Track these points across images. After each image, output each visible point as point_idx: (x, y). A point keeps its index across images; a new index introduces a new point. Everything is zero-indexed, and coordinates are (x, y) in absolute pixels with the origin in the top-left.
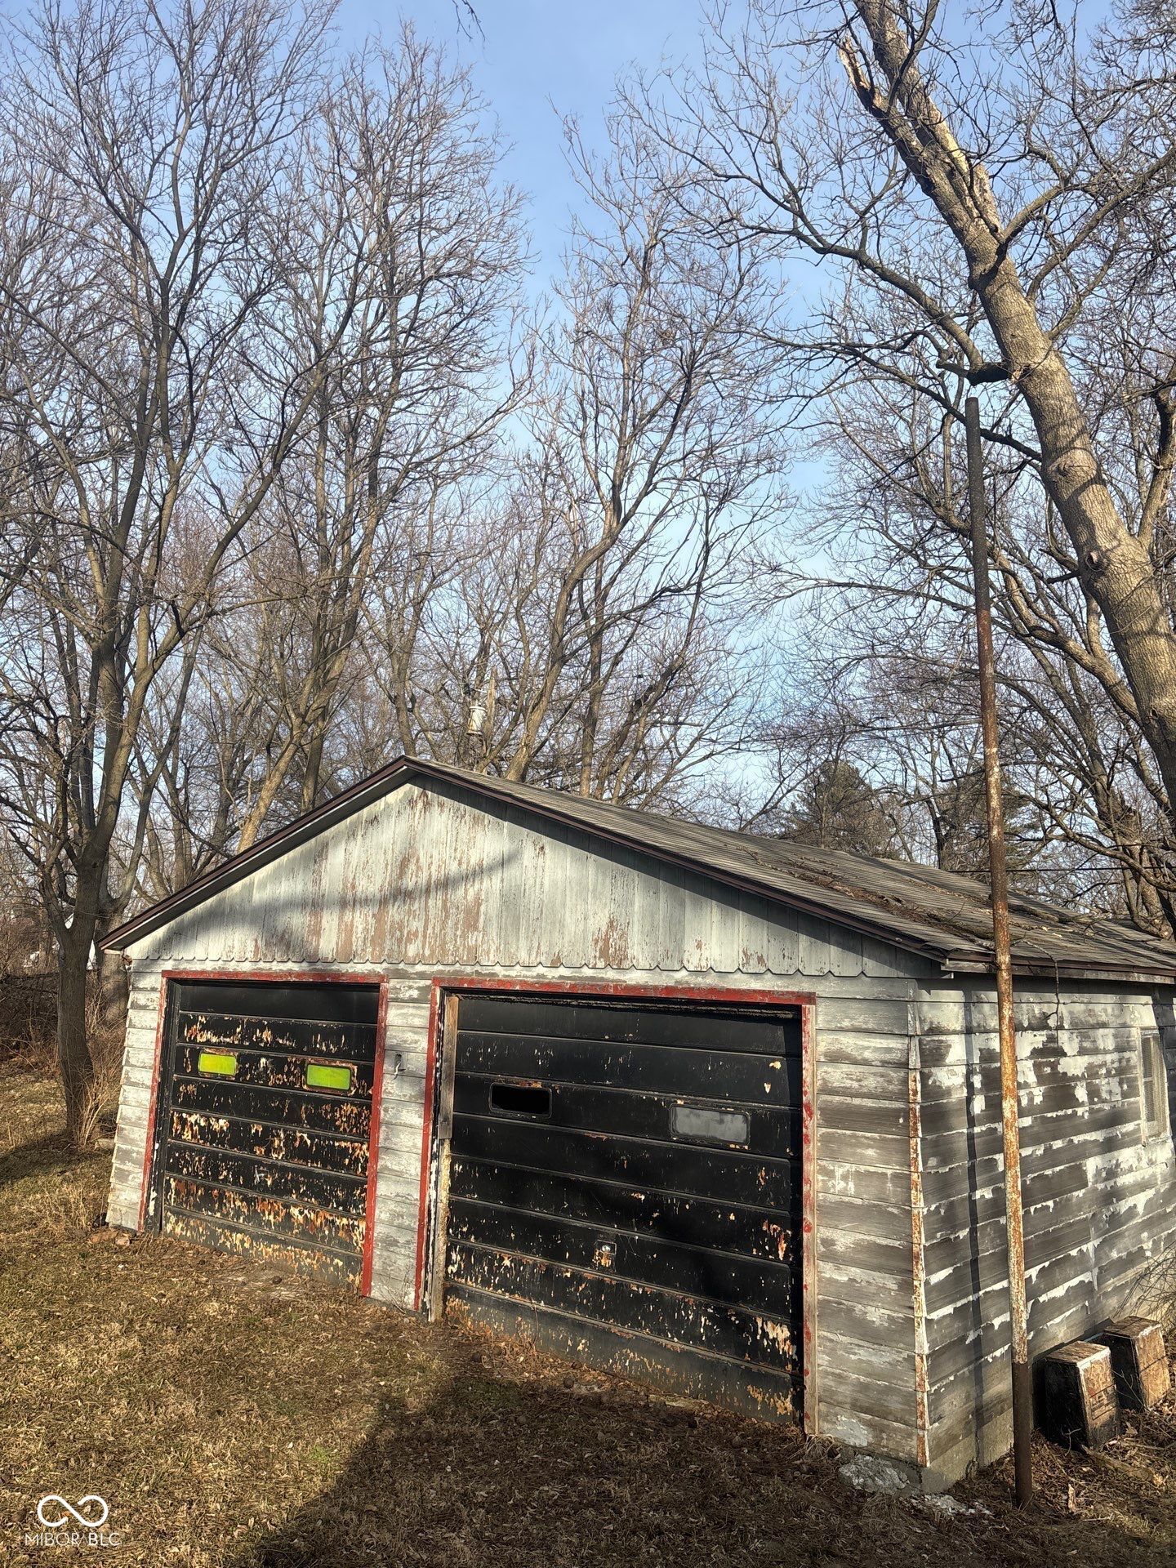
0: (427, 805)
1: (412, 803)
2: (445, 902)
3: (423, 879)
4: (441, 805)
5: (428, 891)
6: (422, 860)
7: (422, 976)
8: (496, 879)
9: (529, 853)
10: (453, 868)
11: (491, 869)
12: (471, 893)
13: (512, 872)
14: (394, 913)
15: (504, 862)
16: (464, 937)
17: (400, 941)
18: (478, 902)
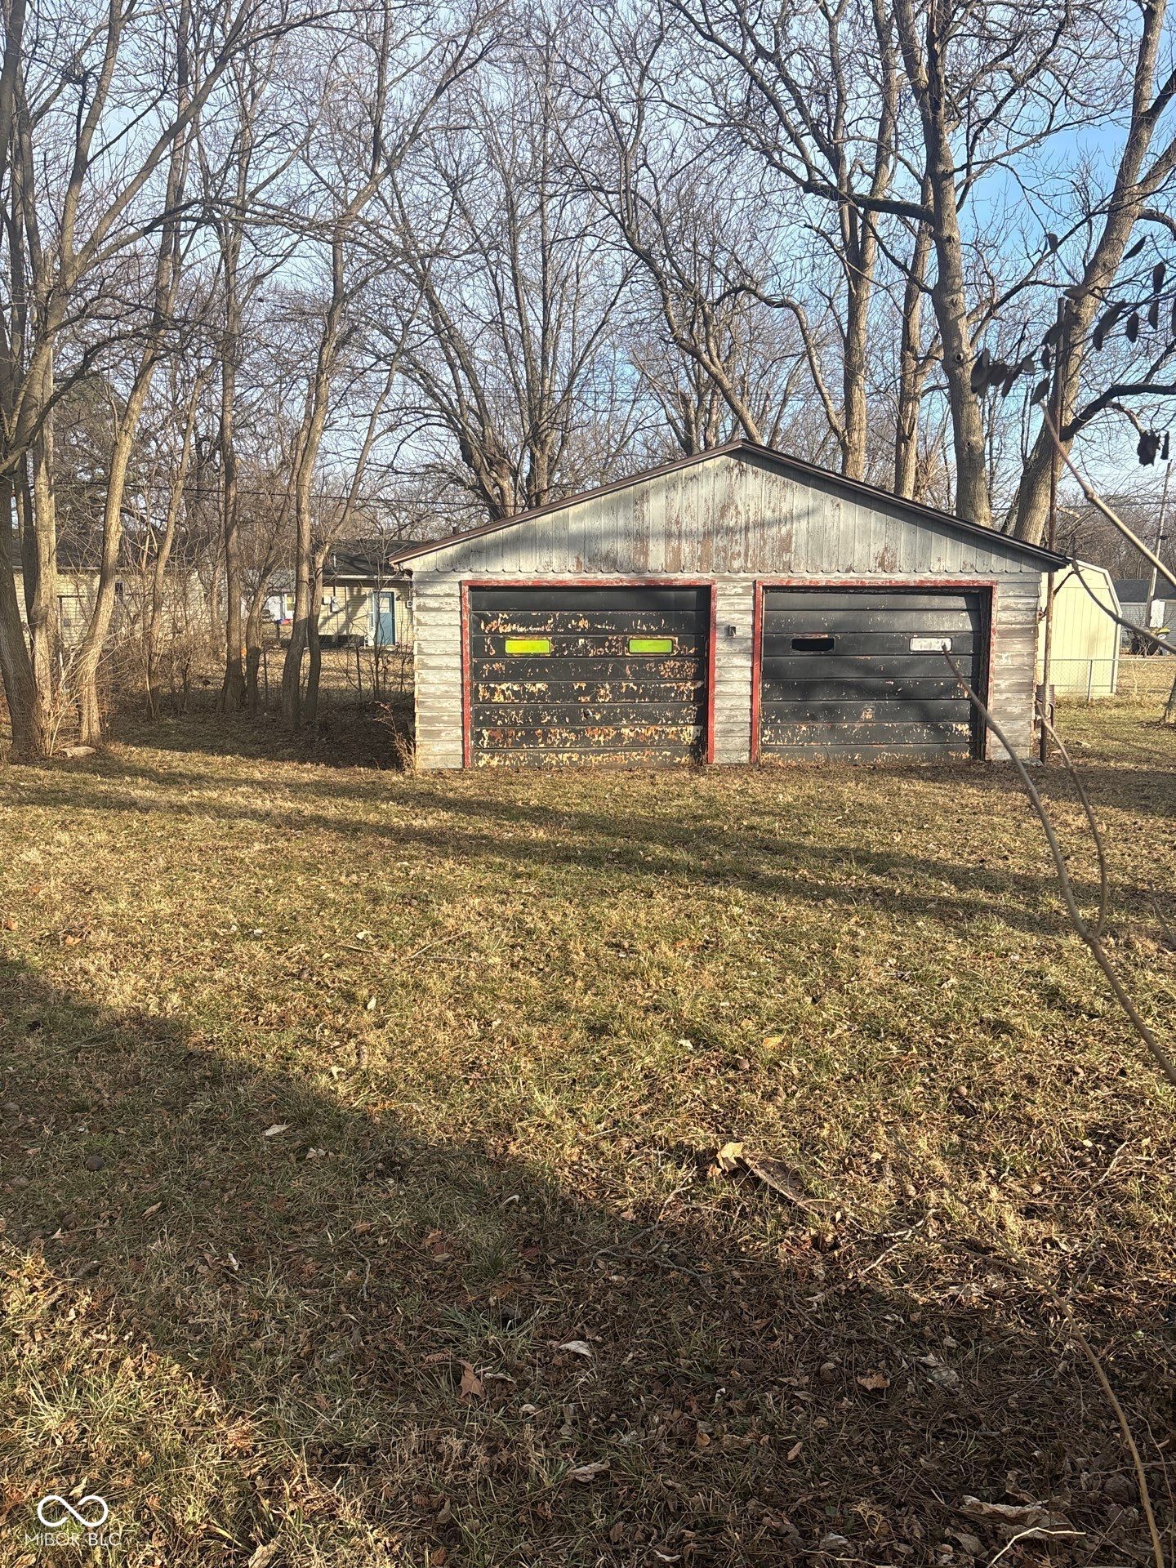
0: (742, 472)
1: (729, 469)
2: (762, 536)
3: (742, 520)
4: (756, 473)
5: (747, 529)
6: (741, 508)
7: (745, 580)
8: (804, 524)
9: (828, 509)
10: (768, 514)
11: (799, 517)
12: (784, 530)
13: (816, 520)
14: (718, 542)
15: (808, 513)
16: (780, 555)
17: (725, 559)
18: (789, 535)
